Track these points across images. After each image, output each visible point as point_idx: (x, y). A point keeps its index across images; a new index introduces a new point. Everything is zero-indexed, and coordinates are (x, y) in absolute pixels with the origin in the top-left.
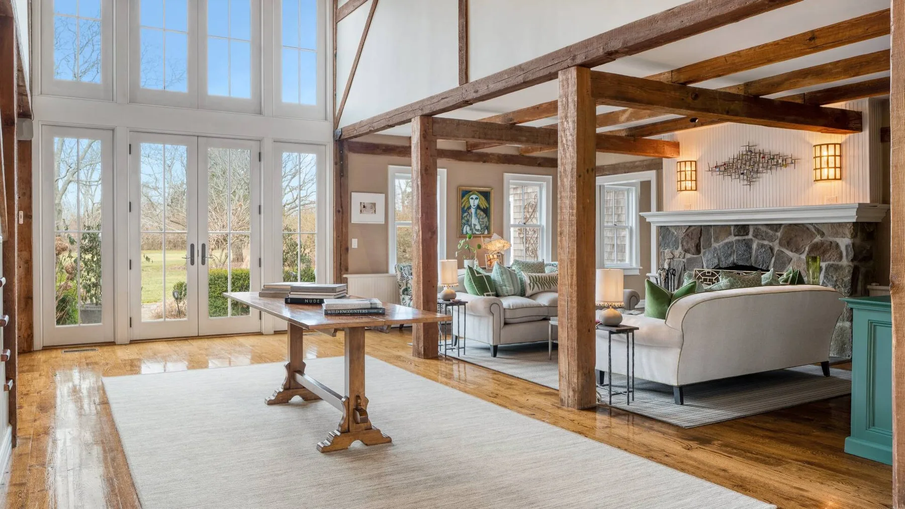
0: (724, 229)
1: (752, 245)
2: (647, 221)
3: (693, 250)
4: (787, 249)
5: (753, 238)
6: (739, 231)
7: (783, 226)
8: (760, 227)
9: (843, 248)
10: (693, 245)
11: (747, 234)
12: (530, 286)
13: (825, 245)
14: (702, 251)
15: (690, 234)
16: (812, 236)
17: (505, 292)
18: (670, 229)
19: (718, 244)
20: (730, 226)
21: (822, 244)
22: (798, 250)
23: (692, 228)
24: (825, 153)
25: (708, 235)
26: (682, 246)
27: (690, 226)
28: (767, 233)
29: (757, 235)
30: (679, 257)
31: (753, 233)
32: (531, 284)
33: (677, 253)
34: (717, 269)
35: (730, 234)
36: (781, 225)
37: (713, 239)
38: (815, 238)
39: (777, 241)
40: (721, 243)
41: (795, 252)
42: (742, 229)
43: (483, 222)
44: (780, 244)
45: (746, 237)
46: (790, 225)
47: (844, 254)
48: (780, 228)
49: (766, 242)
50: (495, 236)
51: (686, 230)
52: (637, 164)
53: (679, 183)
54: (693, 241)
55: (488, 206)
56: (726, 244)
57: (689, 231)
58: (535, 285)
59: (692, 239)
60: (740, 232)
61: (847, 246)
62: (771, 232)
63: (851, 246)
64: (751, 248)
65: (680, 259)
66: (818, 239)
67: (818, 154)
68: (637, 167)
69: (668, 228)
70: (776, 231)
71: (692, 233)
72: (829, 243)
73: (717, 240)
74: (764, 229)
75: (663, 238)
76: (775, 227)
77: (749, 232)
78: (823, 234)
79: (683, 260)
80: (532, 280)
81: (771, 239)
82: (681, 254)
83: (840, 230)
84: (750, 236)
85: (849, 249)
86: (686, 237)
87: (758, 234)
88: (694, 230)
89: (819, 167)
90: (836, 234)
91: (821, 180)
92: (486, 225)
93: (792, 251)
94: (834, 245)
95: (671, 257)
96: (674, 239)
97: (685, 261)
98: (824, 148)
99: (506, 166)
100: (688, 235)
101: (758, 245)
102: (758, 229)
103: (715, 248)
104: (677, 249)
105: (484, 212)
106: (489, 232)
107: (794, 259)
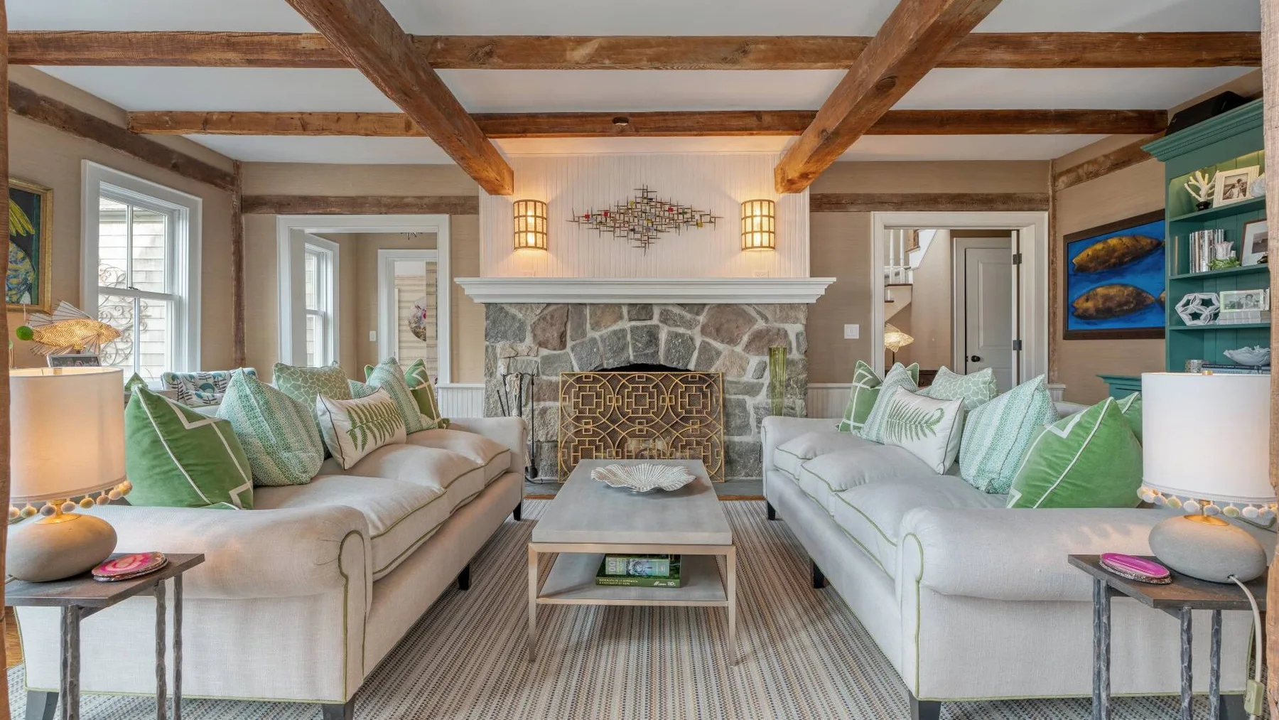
0: (611, 310)
1: (658, 333)
2: (466, 293)
3: (556, 342)
4: (715, 339)
5: (661, 325)
6: (638, 313)
7: (707, 308)
8: (670, 308)
9: (792, 337)
10: (556, 335)
11: (651, 318)
12: (354, 438)
13: (770, 333)
14: (570, 344)
15: (548, 317)
16: (751, 321)
17: (296, 472)
18: (507, 308)
19: (599, 333)
20: (619, 305)
21: (768, 331)
22: (732, 341)
23: (551, 308)
24: (757, 212)
25: (580, 318)
26: (535, 336)
27: (549, 305)
28: (682, 317)
29: (667, 319)
30: (528, 355)
31: (661, 316)
32: (358, 432)
33: (522, 347)
34: (599, 371)
35: (621, 317)
36: (705, 305)
37: (588, 326)
38: (755, 324)
39: (698, 328)
40: (604, 332)
41: (727, 343)
42: (642, 310)
43: (16, 271)
44: (704, 331)
45: (649, 323)
46: (719, 305)
47: (794, 345)
48: (703, 309)
49: (681, 330)
50: (65, 307)
51: (542, 311)
52: (406, 200)
53: (517, 235)
54: (554, 328)
55: (33, 231)
56: (615, 333)
57: (545, 312)
58: (368, 432)
59: (552, 325)
60: (641, 314)
61: (797, 335)
62: (688, 316)
63: (805, 335)
64: (657, 339)
65: (530, 358)
66: (760, 325)
67: (749, 213)
68: (407, 205)
69: (502, 308)
70: (698, 314)
71: (552, 317)
72: (777, 330)
73: (596, 326)
74: (677, 310)
75: (494, 322)
76: (697, 308)
77: (653, 314)
78: (767, 320)
79: (535, 359)
80: (357, 420)
81: (690, 325)
82: (530, 349)
83: (792, 314)
84: (655, 321)
85: (801, 338)
86: (541, 321)
87: (668, 317)
88: (555, 310)
89: (750, 230)
90: (786, 319)
91: (753, 247)
92: (26, 279)
93: (722, 342)
94: (782, 333)
95: (512, 355)
96: (517, 325)
97: (539, 361)
98: (757, 205)
99: (88, 144)
100: (544, 319)
101: (669, 333)
102: (667, 311)
103: (594, 340)
104: (522, 340)
105: (19, 245)
106: (36, 300)
107: (725, 353)
